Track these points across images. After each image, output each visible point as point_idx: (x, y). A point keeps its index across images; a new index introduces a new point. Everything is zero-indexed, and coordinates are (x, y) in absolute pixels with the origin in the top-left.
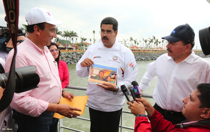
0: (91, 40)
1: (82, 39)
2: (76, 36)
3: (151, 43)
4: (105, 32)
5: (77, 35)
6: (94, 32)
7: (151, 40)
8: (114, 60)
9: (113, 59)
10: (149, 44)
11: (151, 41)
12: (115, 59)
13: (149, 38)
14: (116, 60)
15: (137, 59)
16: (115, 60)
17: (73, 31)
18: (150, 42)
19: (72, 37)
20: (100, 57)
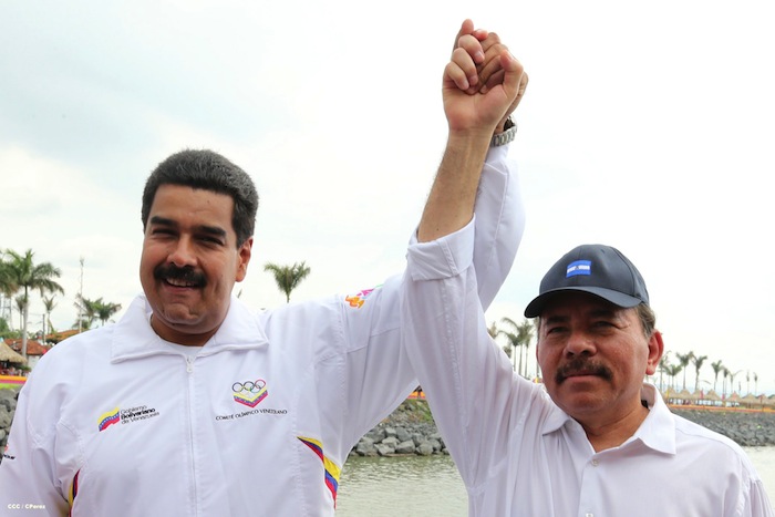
1: (87, 304)
2: (52, 286)
3: (516, 350)
4: (185, 239)
5: (53, 279)
7: (520, 329)
8: (247, 403)
9: (237, 400)
10: (508, 351)
11: (516, 334)
12: (251, 397)
13: (506, 319)
15: (437, 445)
16: (252, 405)
17: (29, 255)
18: (516, 342)
19: (22, 291)
20: (150, 413)
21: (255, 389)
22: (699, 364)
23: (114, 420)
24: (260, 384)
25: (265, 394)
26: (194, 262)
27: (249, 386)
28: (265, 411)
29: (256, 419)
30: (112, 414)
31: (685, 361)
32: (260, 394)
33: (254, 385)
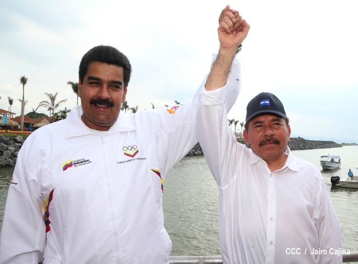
0: (11, 102)
4: (105, 87)
6: (24, 81)
8: (130, 156)
9: (126, 154)
12: (132, 153)
14: (136, 153)
16: (133, 156)
20: (87, 162)
21: (133, 149)
22: (236, 123)
23: (70, 165)
24: (135, 147)
25: (137, 152)
26: (109, 96)
27: (130, 148)
28: (138, 159)
29: (135, 162)
30: (69, 163)
31: (231, 122)
32: (135, 151)
33: (132, 148)
